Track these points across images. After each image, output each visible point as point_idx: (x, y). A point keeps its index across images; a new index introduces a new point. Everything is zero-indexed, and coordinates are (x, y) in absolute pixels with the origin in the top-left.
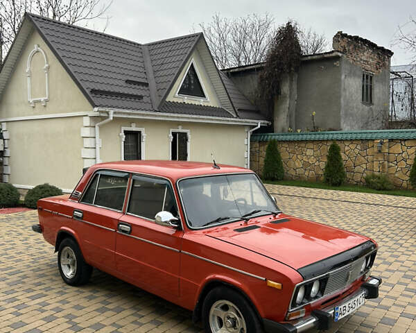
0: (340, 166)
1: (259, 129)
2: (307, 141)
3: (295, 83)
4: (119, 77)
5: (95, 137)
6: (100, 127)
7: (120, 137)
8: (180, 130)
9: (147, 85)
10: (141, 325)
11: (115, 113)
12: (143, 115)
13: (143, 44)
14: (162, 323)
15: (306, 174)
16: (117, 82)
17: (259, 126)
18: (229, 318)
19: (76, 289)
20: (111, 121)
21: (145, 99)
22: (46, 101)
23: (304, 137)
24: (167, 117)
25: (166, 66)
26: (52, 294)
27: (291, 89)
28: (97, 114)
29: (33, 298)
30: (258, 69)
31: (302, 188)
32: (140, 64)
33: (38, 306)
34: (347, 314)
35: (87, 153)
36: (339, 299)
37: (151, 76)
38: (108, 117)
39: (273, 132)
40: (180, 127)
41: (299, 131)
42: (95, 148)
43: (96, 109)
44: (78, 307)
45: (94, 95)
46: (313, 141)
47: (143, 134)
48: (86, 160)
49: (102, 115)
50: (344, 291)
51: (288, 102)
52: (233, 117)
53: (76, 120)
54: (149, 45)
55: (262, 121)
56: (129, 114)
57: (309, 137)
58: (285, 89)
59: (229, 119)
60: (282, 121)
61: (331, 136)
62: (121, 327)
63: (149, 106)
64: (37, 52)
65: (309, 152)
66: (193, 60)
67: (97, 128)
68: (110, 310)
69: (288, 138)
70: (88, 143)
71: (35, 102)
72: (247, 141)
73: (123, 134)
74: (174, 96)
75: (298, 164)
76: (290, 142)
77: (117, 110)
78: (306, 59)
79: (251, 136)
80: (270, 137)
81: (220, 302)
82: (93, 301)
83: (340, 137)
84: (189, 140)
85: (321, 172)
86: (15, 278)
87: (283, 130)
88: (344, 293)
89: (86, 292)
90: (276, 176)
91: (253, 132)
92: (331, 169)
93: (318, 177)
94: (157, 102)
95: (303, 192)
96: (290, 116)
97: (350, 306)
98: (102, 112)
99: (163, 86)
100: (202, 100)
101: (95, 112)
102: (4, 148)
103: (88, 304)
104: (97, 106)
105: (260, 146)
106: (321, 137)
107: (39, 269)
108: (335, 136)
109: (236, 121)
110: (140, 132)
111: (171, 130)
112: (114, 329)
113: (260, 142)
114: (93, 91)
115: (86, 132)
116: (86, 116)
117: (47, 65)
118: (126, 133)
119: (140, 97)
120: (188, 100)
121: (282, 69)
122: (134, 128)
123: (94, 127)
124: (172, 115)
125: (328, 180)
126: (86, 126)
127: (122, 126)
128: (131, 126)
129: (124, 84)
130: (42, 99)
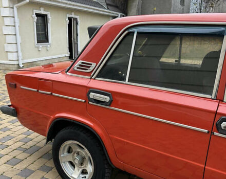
5: (14, 17)
6: (18, 8)
7: (33, 18)
8: (74, 16)
17: (119, 17)
24: (67, 4)
40: (73, 13)
42: (15, 26)
47: (49, 17)
48: (7, 36)
52: (104, 8)
55: (121, 14)
67: (15, 9)
70: (8, 21)
73: (35, 16)
84: (79, 24)
96: (138, 10)
109: (107, 12)
110: (46, 15)
111: (68, 15)
115: (7, 12)
118: (37, 15)
122: (42, 12)
123: (13, 8)
126: (5, 7)
127: (33, 9)
128: (40, 10)
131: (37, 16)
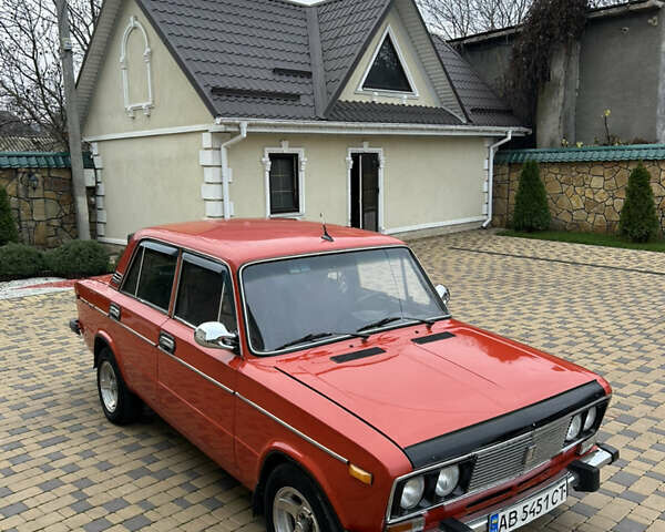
0: (650, 206)
1: (509, 142)
2: (592, 163)
3: (575, 60)
4: (264, 63)
5: (220, 166)
6: (228, 149)
7: (263, 164)
8: (366, 149)
9: (309, 75)
10: (187, 506)
11: (250, 125)
12: (299, 127)
13: (309, 4)
14: (222, 505)
15: (591, 219)
16: (257, 73)
17: (509, 138)
18: (303, 517)
19: (117, 429)
20: (244, 139)
21: (304, 100)
22: (150, 108)
23: (588, 156)
24: (341, 128)
25: (342, 41)
26: (77, 438)
27: (568, 72)
28: (222, 128)
29: (45, 445)
30: (512, 37)
31: (578, 246)
32: (300, 40)
33: (47, 460)
34: (519, 524)
35: (210, 192)
36: (509, 494)
37: (317, 59)
38: (240, 133)
39: (535, 147)
40: (366, 144)
41: (579, 144)
42: (221, 183)
43: (218, 120)
44: (104, 466)
45: (218, 97)
46: (605, 163)
47: (302, 158)
48: (208, 203)
49: (229, 129)
50: (521, 480)
51: (562, 94)
52: (461, 124)
53: (192, 139)
54: (319, 6)
55: (516, 129)
56: (275, 126)
57: (596, 155)
58: (558, 70)
59: (453, 127)
60: (550, 127)
61: (635, 154)
62: (153, 508)
63: (310, 112)
64: (135, 28)
65: (597, 182)
66: (389, 28)
67: (223, 150)
68: (150, 473)
69: (560, 156)
70: (210, 175)
71: (135, 110)
72: (488, 164)
73: (266, 159)
74: (355, 92)
75: (577, 203)
76: (562, 164)
77: (253, 121)
78: (596, 15)
79: (497, 154)
80: (529, 155)
81: (286, 489)
82: (132, 456)
83: (652, 155)
84: (381, 166)
85: (616, 217)
86: (38, 405)
87: (552, 143)
88: (521, 483)
89: (130, 437)
90: (534, 224)
91: (500, 146)
92: (633, 211)
93: (610, 226)
94: (322, 104)
95: (577, 253)
96: (565, 119)
97: (527, 510)
98: (229, 125)
99: (335, 75)
100: (405, 97)
101: (216, 125)
102: (97, 182)
103: (124, 459)
104: (219, 115)
105: (510, 171)
106: (619, 155)
107: (81, 391)
108: (643, 154)
109: (465, 131)
110: (297, 155)
111: (351, 150)
112: (141, 511)
113: (510, 164)
114: (215, 90)
115: (207, 158)
116: (206, 131)
117: (148, 50)
118: (273, 157)
119: (297, 97)
120: (379, 97)
121: (551, 36)
122: (285, 149)
123: (220, 149)
124: (350, 124)
125: (625, 232)
126: (206, 149)
127: (264, 147)
128: (281, 146)
129: (269, 75)
130: (144, 105)
131: (271, 160)
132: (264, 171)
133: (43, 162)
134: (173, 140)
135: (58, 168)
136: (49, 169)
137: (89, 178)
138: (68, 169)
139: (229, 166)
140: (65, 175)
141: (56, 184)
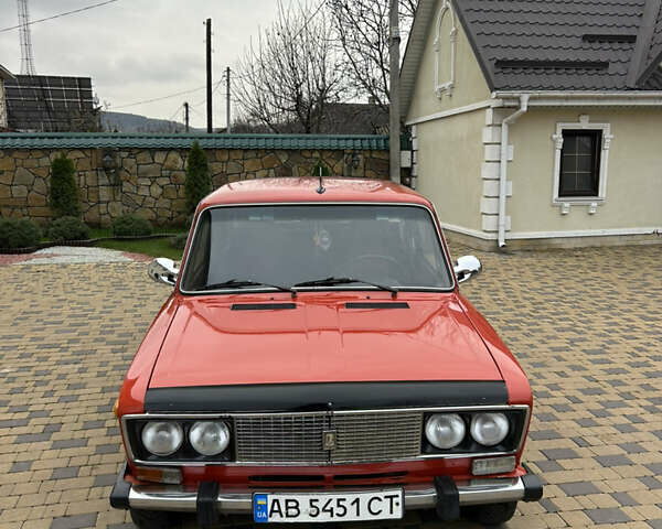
4: (573, 31)
5: (500, 144)
6: (510, 126)
7: (554, 141)
9: (632, 39)
11: (531, 99)
16: (563, 43)
20: (524, 114)
21: (612, 69)
22: (452, 87)
24: (660, 98)
28: (499, 103)
38: (517, 108)
42: (499, 161)
43: (494, 94)
45: (500, 70)
47: (607, 136)
48: (486, 182)
49: (507, 104)
53: (480, 115)
56: (567, 98)
63: (618, 81)
64: (447, 8)
67: (504, 127)
70: (490, 153)
71: (441, 91)
73: (558, 136)
77: (536, 93)
94: (637, 71)
97: (318, 505)
98: (507, 99)
101: (494, 99)
102: (413, 164)
104: (497, 89)
110: (601, 131)
114: (500, 63)
115: (488, 135)
116: (489, 107)
117: (454, 29)
118: (566, 133)
119: (605, 65)
122: (585, 125)
123: (501, 125)
126: (488, 126)
127: (556, 122)
128: (578, 122)
129: (577, 43)
130: (446, 85)
131: (564, 137)
132: (555, 149)
133: (366, 144)
134: (464, 119)
135: (379, 150)
136: (371, 150)
137: (405, 159)
138: (387, 150)
139: (509, 144)
140: (383, 156)
141: (377, 164)
